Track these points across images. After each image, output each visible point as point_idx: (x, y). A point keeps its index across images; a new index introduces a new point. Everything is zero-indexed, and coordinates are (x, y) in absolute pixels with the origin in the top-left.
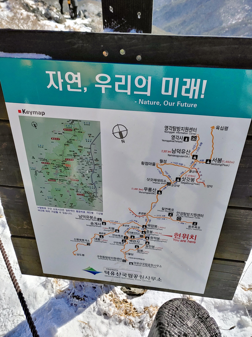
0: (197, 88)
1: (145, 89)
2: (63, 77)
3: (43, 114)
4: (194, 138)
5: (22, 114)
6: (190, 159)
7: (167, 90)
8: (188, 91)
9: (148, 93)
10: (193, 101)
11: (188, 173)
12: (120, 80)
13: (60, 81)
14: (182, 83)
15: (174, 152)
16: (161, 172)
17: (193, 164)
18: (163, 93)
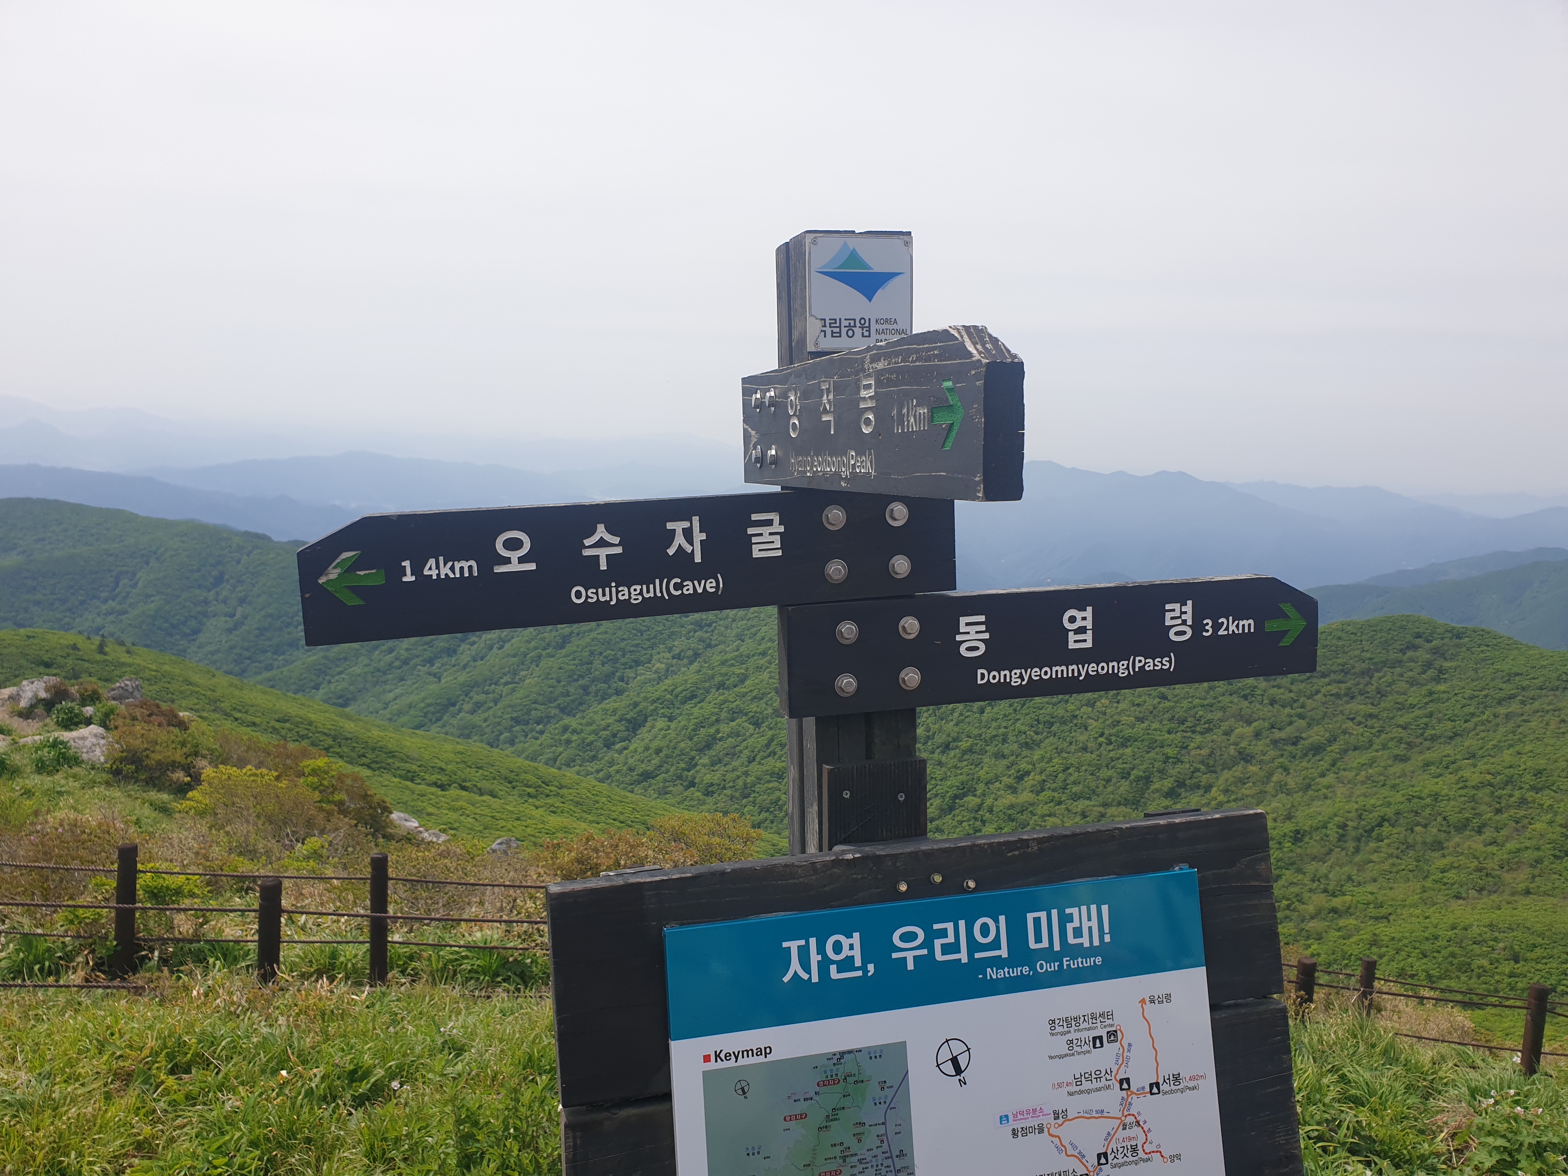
0: (1094, 923)
1: (995, 944)
2: (821, 950)
3: (766, 1051)
4: (1113, 1035)
5: (712, 1065)
6: (1116, 1094)
7: (1038, 940)
8: (1078, 932)
9: (1004, 952)
10: (1092, 951)
11: (1121, 1134)
12: (943, 933)
13: (815, 958)
14: (1065, 919)
15: (1078, 1082)
16: (1061, 1148)
17: (1125, 1104)
18: (1032, 945)
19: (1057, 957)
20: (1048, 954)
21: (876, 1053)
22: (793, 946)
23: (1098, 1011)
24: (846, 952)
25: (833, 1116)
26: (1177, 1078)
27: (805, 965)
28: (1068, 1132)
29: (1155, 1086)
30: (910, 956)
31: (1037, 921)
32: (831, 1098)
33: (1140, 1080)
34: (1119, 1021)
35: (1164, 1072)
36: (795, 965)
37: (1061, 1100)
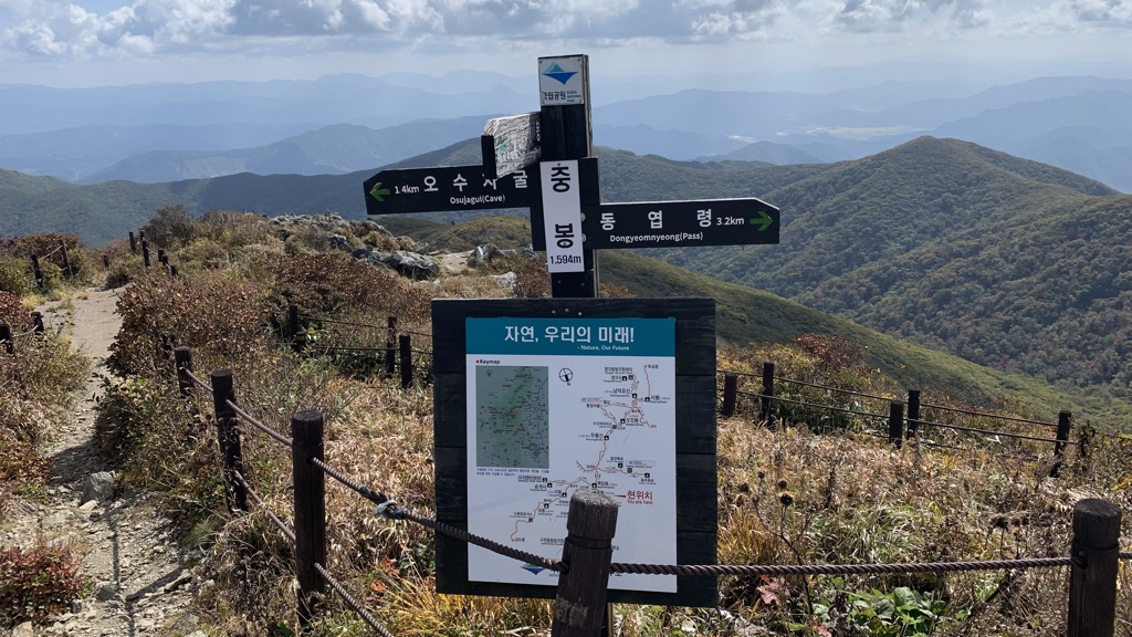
0: (627, 334)
1: (586, 337)
2: (519, 331)
4: (631, 377)
5: (479, 364)
6: (631, 399)
7: (603, 337)
8: (620, 337)
10: (625, 345)
11: (631, 414)
14: (615, 331)
15: (615, 391)
16: (606, 414)
17: (634, 403)
18: (600, 339)
19: (611, 345)
20: (607, 343)
21: (537, 369)
22: (509, 328)
23: (626, 367)
24: (528, 333)
25: (520, 388)
26: (657, 397)
27: (513, 335)
28: (609, 409)
29: (647, 399)
30: (552, 337)
31: (603, 331)
32: (520, 381)
33: (642, 394)
34: (634, 372)
35: (653, 393)
36: (509, 335)
37: (607, 397)
